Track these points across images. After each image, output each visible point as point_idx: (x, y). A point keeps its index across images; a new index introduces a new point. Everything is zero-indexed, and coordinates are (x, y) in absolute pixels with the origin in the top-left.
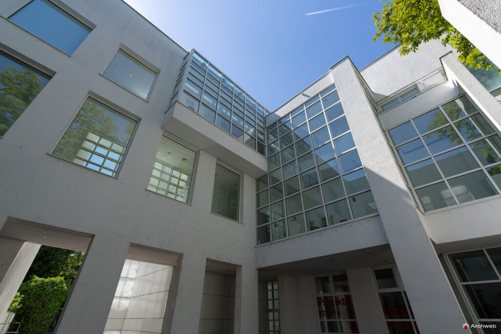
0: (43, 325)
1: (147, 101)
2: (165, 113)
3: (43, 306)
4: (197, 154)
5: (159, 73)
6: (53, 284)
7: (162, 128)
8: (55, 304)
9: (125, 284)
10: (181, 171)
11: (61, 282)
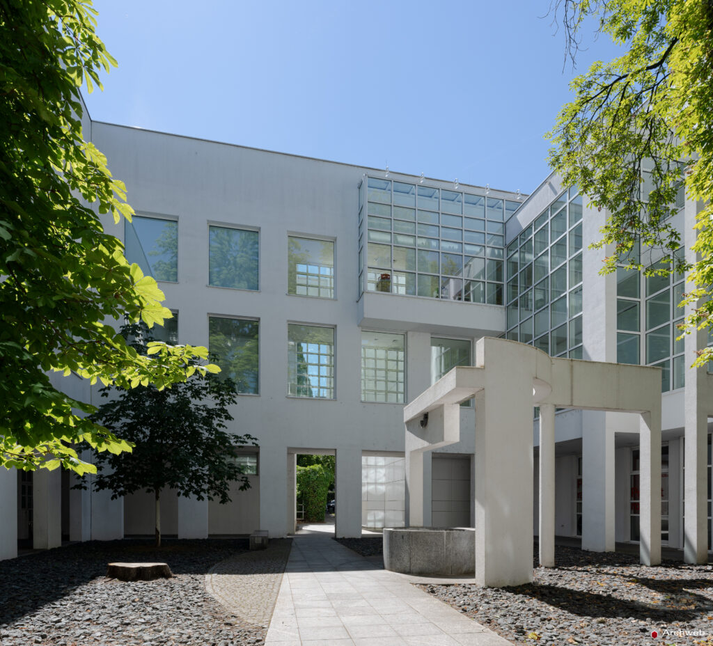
0: (321, 507)
1: (335, 299)
2: (357, 302)
3: (315, 491)
4: (405, 335)
5: (336, 240)
6: (314, 471)
7: (358, 326)
8: (323, 490)
9: (376, 472)
10: (397, 349)
11: (320, 469)
